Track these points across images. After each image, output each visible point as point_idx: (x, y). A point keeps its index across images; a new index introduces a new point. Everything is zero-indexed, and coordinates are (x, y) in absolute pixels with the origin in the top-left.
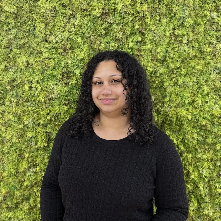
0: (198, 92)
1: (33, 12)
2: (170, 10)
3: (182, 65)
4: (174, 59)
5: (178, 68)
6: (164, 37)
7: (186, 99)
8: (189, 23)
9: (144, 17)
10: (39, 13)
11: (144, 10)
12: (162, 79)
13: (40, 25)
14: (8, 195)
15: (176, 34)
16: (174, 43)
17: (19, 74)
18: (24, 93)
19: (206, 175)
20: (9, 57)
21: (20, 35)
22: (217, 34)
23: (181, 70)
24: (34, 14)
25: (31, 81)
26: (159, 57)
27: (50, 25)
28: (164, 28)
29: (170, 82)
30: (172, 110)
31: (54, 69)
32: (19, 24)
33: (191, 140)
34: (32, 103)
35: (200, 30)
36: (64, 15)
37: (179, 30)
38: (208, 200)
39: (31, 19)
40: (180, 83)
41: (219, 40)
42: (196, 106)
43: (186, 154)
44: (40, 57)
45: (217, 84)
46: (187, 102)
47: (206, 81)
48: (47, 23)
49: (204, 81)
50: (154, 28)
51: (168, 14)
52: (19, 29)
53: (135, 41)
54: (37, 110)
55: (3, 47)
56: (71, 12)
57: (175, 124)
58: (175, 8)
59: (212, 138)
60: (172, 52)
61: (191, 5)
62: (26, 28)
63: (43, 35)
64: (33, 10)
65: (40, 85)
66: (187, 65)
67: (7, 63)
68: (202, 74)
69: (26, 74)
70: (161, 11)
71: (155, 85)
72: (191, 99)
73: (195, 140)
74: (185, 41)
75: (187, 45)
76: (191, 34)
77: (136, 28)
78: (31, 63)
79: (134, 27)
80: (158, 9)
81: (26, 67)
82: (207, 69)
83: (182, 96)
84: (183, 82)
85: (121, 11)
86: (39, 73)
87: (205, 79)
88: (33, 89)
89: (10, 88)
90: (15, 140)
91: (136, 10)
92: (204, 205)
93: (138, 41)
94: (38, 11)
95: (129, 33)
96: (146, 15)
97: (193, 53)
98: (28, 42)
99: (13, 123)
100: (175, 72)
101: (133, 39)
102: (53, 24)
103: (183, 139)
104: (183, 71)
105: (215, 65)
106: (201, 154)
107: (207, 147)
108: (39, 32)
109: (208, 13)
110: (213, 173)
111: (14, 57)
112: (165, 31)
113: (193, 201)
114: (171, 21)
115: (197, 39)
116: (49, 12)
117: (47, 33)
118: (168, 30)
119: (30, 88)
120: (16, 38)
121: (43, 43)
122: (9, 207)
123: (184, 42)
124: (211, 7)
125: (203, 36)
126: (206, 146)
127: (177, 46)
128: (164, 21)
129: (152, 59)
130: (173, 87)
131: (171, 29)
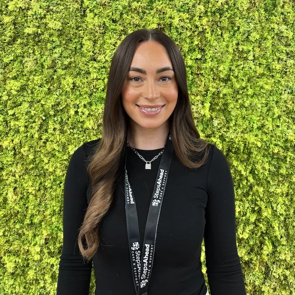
0: (268, 115)
1: (80, 29)
2: (233, 23)
3: (249, 84)
4: (239, 78)
5: (244, 88)
6: (227, 53)
7: (254, 123)
8: (254, 37)
9: (204, 32)
10: (86, 29)
11: (203, 24)
12: (226, 101)
13: (88, 42)
14: (50, 237)
15: (241, 50)
16: (238, 60)
17: (64, 97)
18: (70, 119)
19: (281, 213)
20: (53, 78)
21: (65, 54)
22: (287, 49)
23: (247, 90)
24: (81, 30)
25: (78, 105)
26: (222, 76)
27: (99, 42)
28: (226, 44)
29: (235, 103)
30: (238, 136)
31: (103, 91)
32: (64, 42)
33: (261, 171)
34: (78, 130)
35: (268, 45)
36: (115, 32)
37: (244, 45)
38: (285, 243)
39: (78, 36)
40: (246, 105)
41: (289, 56)
42: (266, 131)
43: (256, 187)
44: (87, 78)
45: (289, 106)
46: (255, 126)
47: (277, 102)
48: (95, 40)
49: (274, 103)
50: (215, 43)
51: (230, 28)
52: (64, 48)
53: (194, 59)
54: (84, 137)
55: (46, 67)
56: (122, 28)
57: (243, 152)
58: (238, 21)
59: (287, 169)
60: (236, 70)
61: (256, 18)
62: (72, 46)
63: (91, 54)
64: (80, 26)
65: (88, 109)
66: (254, 84)
67: (51, 85)
68: (272, 94)
69: (72, 97)
70: (222, 25)
71: (218, 108)
72: (260, 123)
73: (266, 170)
74: (251, 58)
75: (253, 62)
76: (257, 50)
77: (194, 44)
78: (77, 85)
79: (192, 43)
80: (219, 23)
81: (71, 89)
82: (277, 89)
83: (249, 119)
84: (251, 104)
85: (178, 26)
86: (86, 96)
87: (275, 100)
88: (80, 114)
89: (53, 113)
90: (59, 172)
91: (194, 25)
92: (280, 248)
93: (197, 59)
94: (86, 27)
95: (187, 50)
96: (206, 29)
97: (260, 70)
98: (75, 61)
99: (57, 153)
100: (241, 92)
101: (192, 56)
102: (102, 41)
103: (252, 169)
104: (250, 92)
105: (286, 83)
106: (274, 187)
107: (281, 179)
108: (87, 50)
109: (276, 26)
110: (289, 210)
111: (58, 78)
112: (227, 46)
113: (268, 243)
114: (234, 35)
115: (264, 55)
116: (98, 28)
117: (95, 52)
118: (231, 45)
119: (77, 112)
120: (60, 57)
121: (91, 62)
122: (51, 252)
123: (249, 58)
124: (279, 19)
125: (271, 52)
126: (279, 178)
127: (242, 63)
128: (226, 36)
129: (213, 79)
130: (239, 109)
131: (234, 44)
